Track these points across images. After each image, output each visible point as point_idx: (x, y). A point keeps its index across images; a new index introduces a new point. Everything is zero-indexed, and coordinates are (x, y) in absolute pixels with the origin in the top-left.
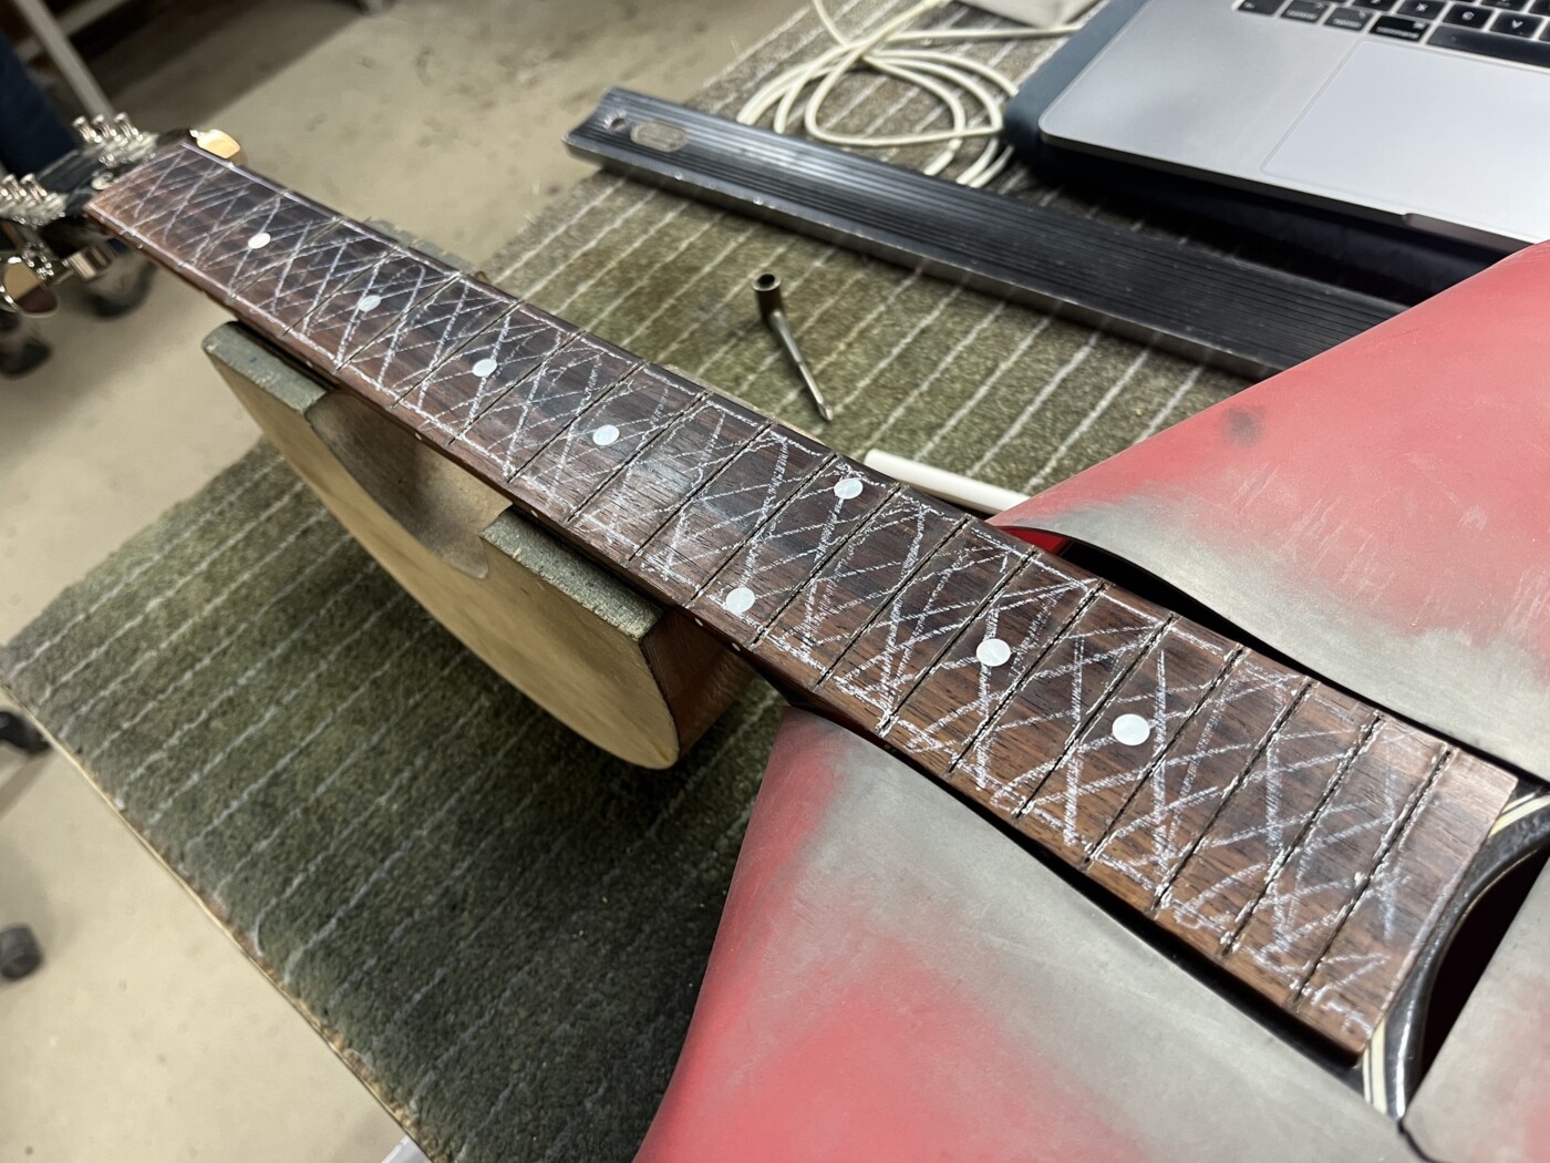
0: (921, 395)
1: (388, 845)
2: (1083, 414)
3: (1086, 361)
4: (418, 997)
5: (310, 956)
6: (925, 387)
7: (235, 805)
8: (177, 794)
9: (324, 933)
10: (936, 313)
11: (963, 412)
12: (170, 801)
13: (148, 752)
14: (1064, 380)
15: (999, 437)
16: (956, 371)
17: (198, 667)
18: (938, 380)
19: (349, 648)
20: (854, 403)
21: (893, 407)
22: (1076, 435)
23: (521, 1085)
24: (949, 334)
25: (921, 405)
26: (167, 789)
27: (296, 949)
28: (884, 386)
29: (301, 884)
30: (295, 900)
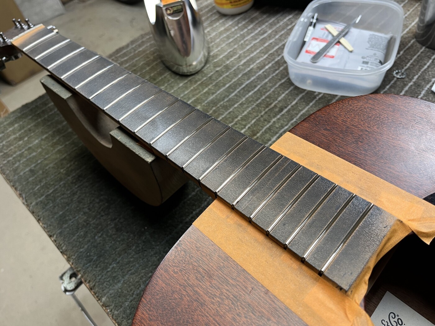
0: (213, 86)
2: (249, 91)
3: (254, 80)
4: (61, 213)
5: (37, 204)
6: (214, 84)
7: (27, 170)
9: (41, 199)
10: (221, 67)
11: (222, 90)
12: (12, 169)
13: (9, 157)
14: (247, 84)
16: (222, 81)
17: (24, 140)
18: (217, 83)
20: (196, 87)
21: (205, 88)
22: (247, 96)
23: (82, 233)
24: (223, 72)
27: (34, 202)
28: (204, 84)
29: (38, 188)
30: (37, 191)
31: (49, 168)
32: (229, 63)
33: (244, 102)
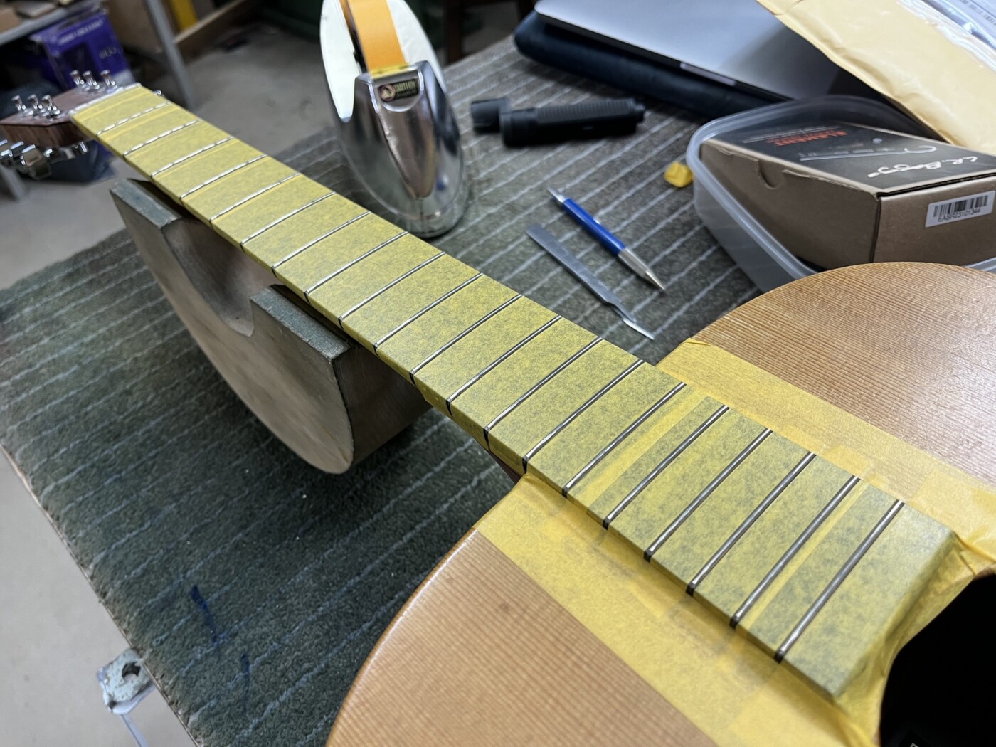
0: (478, 246)
1: (117, 437)
4: (110, 513)
5: (57, 488)
6: (481, 242)
7: (40, 411)
8: (12, 403)
9: (68, 479)
10: (499, 207)
15: (513, 270)
16: (500, 237)
17: (42, 343)
18: (488, 240)
19: (129, 340)
23: (155, 562)
24: (502, 218)
25: (476, 251)
26: (6, 400)
27: (49, 484)
29: (63, 453)
30: (58, 461)
31: (93, 408)
32: (518, 200)
33: (546, 286)
